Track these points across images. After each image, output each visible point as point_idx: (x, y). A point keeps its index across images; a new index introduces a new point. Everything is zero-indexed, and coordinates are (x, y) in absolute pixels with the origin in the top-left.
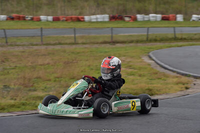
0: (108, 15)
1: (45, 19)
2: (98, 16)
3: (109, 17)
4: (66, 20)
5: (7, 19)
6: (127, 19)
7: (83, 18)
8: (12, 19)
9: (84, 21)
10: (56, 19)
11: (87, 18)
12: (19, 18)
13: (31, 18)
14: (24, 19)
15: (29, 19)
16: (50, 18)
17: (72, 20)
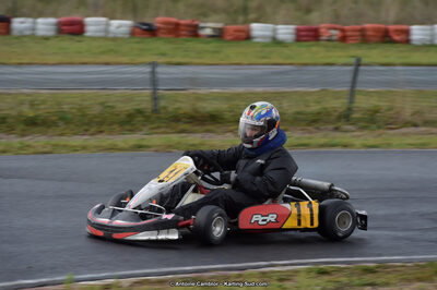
1: (269, 33)
4: (343, 39)
5: (133, 34)
7: (407, 32)
8: (151, 31)
9: (408, 41)
11: (418, 33)
12: (175, 30)
13: (214, 29)
14: (194, 32)
15: (208, 32)
16: (286, 32)
17: (364, 38)
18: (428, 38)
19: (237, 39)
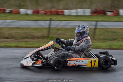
0: (89, 10)
2: (79, 10)
3: (92, 11)
4: (46, 14)
6: (109, 13)
7: (63, 12)
10: (36, 13)
11: (66, 12)
13: (10, 11)
16: (30, 11)
17: (51, 13)
18: (69, 13)
19: (16, 13)
